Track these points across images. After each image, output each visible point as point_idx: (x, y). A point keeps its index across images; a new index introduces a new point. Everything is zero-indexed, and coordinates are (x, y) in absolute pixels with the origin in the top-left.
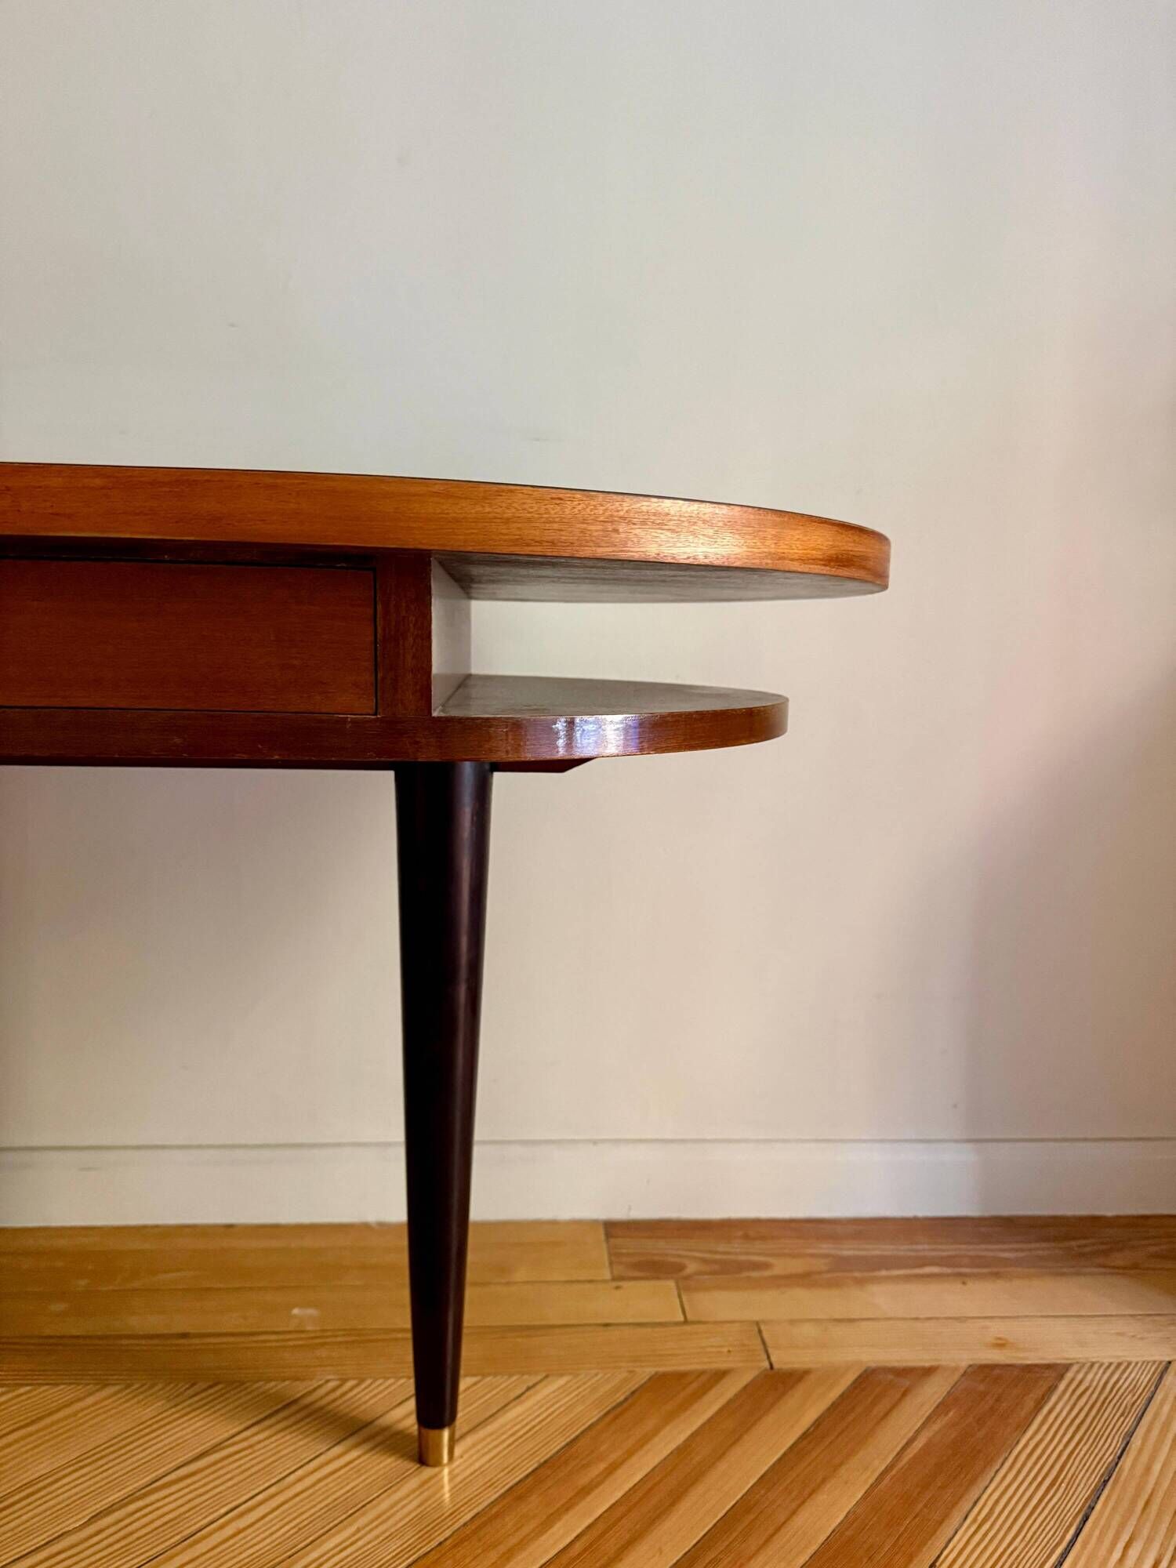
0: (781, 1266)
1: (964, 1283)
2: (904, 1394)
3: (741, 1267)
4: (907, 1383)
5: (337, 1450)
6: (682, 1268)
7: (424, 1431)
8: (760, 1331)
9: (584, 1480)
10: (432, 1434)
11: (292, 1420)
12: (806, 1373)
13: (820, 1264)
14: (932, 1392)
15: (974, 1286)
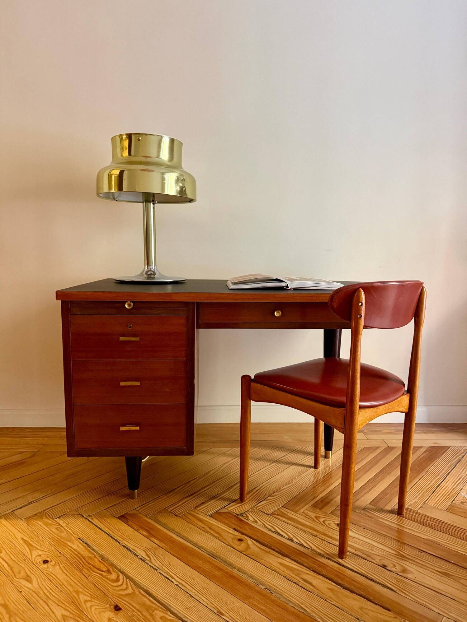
0: (384, 431)
1: (426, 434)
2: (417, 450)
3: (376, 431)
4: (417, 449)
5: (309, 456)
6: (364, 431)
7: (326, 451)
8: (384, 441)
9: (359, 460)
10: (328, 452)
11: (295, 453)
12: (396, 447)
13: (393, 431)
14: (422, 450)
15: (428, 435)
